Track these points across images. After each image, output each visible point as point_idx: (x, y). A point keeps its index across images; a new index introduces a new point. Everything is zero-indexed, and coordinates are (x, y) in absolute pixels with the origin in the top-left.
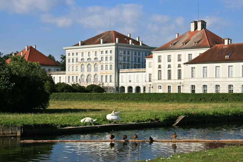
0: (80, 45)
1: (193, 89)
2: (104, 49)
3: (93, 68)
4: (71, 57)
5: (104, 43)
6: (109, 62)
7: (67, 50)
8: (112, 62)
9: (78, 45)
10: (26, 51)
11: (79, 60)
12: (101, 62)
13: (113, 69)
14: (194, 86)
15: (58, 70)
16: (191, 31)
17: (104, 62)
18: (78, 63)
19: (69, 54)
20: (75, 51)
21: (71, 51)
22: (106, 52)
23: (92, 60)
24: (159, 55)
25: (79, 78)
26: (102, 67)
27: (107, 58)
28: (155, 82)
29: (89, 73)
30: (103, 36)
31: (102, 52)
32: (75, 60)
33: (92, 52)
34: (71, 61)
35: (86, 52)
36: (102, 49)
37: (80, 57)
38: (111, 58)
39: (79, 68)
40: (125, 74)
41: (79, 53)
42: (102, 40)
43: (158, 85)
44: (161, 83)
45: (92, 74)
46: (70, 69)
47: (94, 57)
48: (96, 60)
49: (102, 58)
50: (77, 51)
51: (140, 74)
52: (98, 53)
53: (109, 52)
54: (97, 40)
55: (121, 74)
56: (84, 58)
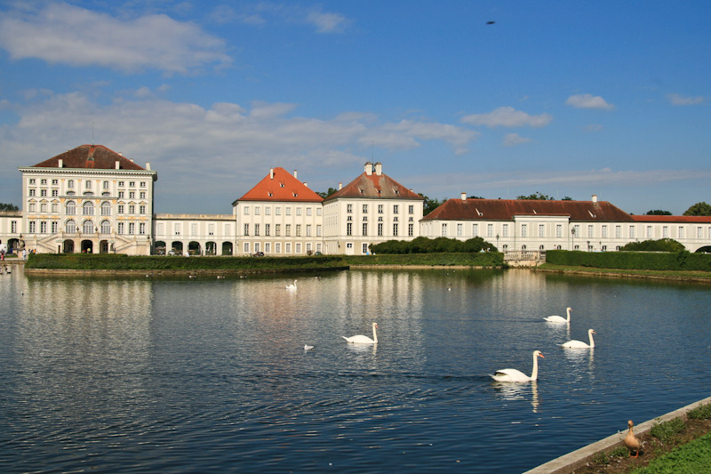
4: (38, 186)
5: (121, 168)
6: (137, 200)
7: (24, 174)
8: (146, 201)
11: (62, 194)
12: (119, 200)
13: (146, 212)
17: (127, 200)
18: (59, 199)
20: (46, 176)
21: (38, 177)
23: (95, 195)
24: (350, 203)
25: (61, 226)
26: (121, 209)
27: (132, 194)
28: (343, 238)
29: (87, 217)
30: (91, 154)
31: (121, 183)
32: (49, 193)
33: (97, 182)
34: (38, 193)
35: (80, 180)
36: (121, 178)
37: (63, 188)
38: (142, 194)
39: (61, 207)
40: (165, 222)
41: (60, 181)
42: (117, 164)
43: (347, 243)
44: (353, 241)
45: (97, 219)
46: (32, 209)
47: (102, 190)
48: (105, 196)
49: (121, 194)
50: (55, 176)
51: (198, 222)
52: (111, 184)
53: (138, 184)
54: (85, 159)
55: (158, 222)
56: (76, 190)
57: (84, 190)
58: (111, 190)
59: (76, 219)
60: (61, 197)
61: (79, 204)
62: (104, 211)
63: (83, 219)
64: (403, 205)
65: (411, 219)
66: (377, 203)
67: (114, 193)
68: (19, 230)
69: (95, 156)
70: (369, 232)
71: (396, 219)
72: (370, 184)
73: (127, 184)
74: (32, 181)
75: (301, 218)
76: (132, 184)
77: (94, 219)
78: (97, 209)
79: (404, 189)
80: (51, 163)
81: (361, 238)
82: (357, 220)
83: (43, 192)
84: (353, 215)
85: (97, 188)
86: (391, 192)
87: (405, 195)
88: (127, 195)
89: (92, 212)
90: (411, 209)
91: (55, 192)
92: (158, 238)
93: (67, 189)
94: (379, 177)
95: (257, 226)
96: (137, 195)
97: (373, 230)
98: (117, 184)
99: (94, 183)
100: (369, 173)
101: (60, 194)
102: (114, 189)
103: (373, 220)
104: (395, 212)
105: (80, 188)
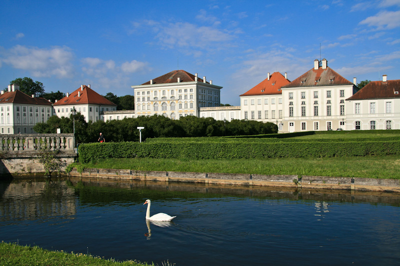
0: (151, 83)
1: (358, 125)
2: (183, 87)
3: (169, 107)
4: (141, 96)
5: (181, 81)
6: (189, 100)
7: (135, 89)
8: (193, 100)
9: (149, 83)
10: (82, 90)
11: (151, 99)
12: (179, 101)
13: (194, 107)
14: (359, 122)
15: (114, 110)
16: (315, 69)
17: (183, 100)
18: (150, 102)
19: (138, 93)
20: (146, 90)
21: (141, 90)
22: (185, 90)
23: (167, 99)
24: (291, 91)
26: (180, 106)
27: (186, 97)
28: (286, 119)
29: (164, 112)
31: (180, 91)
32: (146, 99)
33: (168, 91)
34: (141, 99)
35: (160, 90)
36: (180, 88)
37: (152, 96)
38: (191, 96)
40: (206, 113)
41: (151, 92)
42: (179, 79)
43: (289, 122)
44: (294, 120)
45: (169, 112)
47: (171, 96)
48: (172, 99)
49: (180, 97)
51: (225, 111)
52: (175, 91)
53: (188, 90)
55: (202, 112)
56: (158, 96)
57: (162, 96)
58: (175, 95)
61: (160, 104)
62: (172, 108)
64: (335, 90)
65: (342, 101)
66: (314, 90)
67: (176, 96)
70: (307, 114)
71: (329, 102)
73: (183, 90)
77: (167, 113)
81: (300, 118)
82: (297, 105)
83: (144, 99)
84: (294, 101)
85: (168, 95)
86: (327, 81)
87: (338, 82)
88: (183, 97)
89: (166, 108)
90: (342, 93)
91: (149, 98)
93: (154, 96)
95: (253, 112)
96: (189, 97)
98: (178, 91)
103: (310, 104)
104: (329, 96)
105: (160, 95)
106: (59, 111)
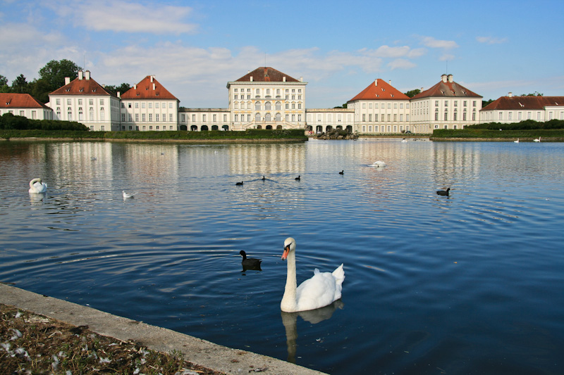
0: (251, 80)
2: (290, 87)
4: (239, 93)
8: (302, 101)
9: (248, 80)
12: (286, 101)
17: (290, 101)
20: (245, 87)
21: (239, 87)
23: (272, 98)
24: (437, 100)
25: (252, 117)
26: (287, 106)
27: (293, 97)
28: (432, 122)
29: (267, 111)
30: (266, 73)
31: (287, 90)
32: (246, 97)
33: (272, 89)
34: (239, 97)
35: (263, 89)
36: (287, 87)
37: (253, 94)
38: (299, 97)
39: (253, 106)
40: (312, 114)
41: (251, 90)
42: (284, 78)
43: (435, 125)
44: (438, 124)
45: (273, 112)
46: (237, 107)
47: (276, 95)
48: (278, 98)
49: (287, 97)
50: (248, 87)
51: (332, 114)
52: (281, 90)
53: (297, 90)
54: (263, 76)
55: (308, 114)
56: (261, 95)
57: (266, 95)
58: (281, 95)
59: (261, 112)
60: (252, 100)
61: (262, 104)
62: (278, 108)
63: (265, 113)
64: (470, 101)
65: (474, 110)
66: (453, 100)
67: (283, 97)
68: (228, 120)
69: (268, 74)
70: (448, 118)
71: (465, 110)
72: (447, 88)
73: (290, 90)
74: (236, 90)
75: (403, 110)
76: (293, 90)
77: (272, 113)
78: (273, 107)
79: (469, 91)
80: (245, 79)
81: (443, 122)
82: (441, 111)
83: (242, 97)
84: (439, 108)
85: (273, 94)
86: (461, 93)
87: (470, 95)
88: (290, 97)
89: (270, 108)
90: (474, 104)
91: (249, 96)
92: (309, 124)
93: (256, 95)
94: (451, 83)
95: (370, 115)
96: (296, 97)
97: (451, 117)
98: (285, 91)
99: (271, 90)
100: (445, 81)
101: (252, 98)
102: (283, 94)
103: (451, 111)
104: (465, 105)
105: (263, 94)
106: (130, 106)
